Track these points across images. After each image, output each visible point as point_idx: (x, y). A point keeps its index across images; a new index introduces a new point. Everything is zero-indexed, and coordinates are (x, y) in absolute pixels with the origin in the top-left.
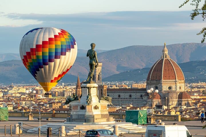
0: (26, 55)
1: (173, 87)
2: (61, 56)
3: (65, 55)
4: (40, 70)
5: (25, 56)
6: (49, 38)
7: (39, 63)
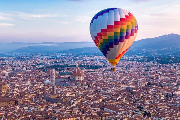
0: (96, 35)
5: (96, 37)
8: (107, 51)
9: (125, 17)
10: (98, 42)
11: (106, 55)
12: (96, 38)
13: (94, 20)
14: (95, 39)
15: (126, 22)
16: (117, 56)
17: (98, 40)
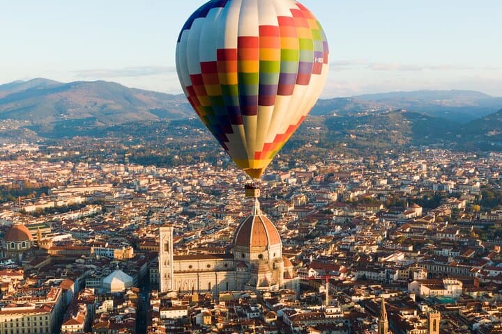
1: (265, 254)
2: (296, 85)
3: (307, 82)
4: (233, 128)
6: (260, 27)
7: (232, 109)
8: (232, 126)
9: (275, 23)
10: (204, 93)
11: (225, 136)
12: (196, 79)
13: (197, 21)
14: (190, 84)
15: (279, 38)
16: (260, 149)
17: (204, 88)
